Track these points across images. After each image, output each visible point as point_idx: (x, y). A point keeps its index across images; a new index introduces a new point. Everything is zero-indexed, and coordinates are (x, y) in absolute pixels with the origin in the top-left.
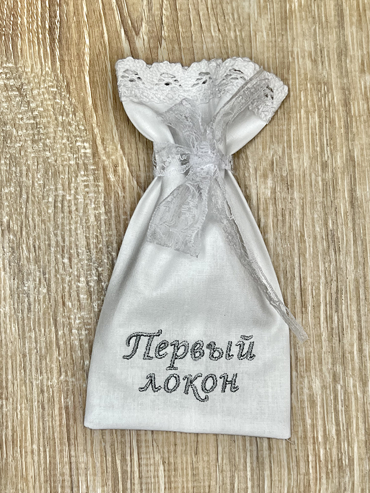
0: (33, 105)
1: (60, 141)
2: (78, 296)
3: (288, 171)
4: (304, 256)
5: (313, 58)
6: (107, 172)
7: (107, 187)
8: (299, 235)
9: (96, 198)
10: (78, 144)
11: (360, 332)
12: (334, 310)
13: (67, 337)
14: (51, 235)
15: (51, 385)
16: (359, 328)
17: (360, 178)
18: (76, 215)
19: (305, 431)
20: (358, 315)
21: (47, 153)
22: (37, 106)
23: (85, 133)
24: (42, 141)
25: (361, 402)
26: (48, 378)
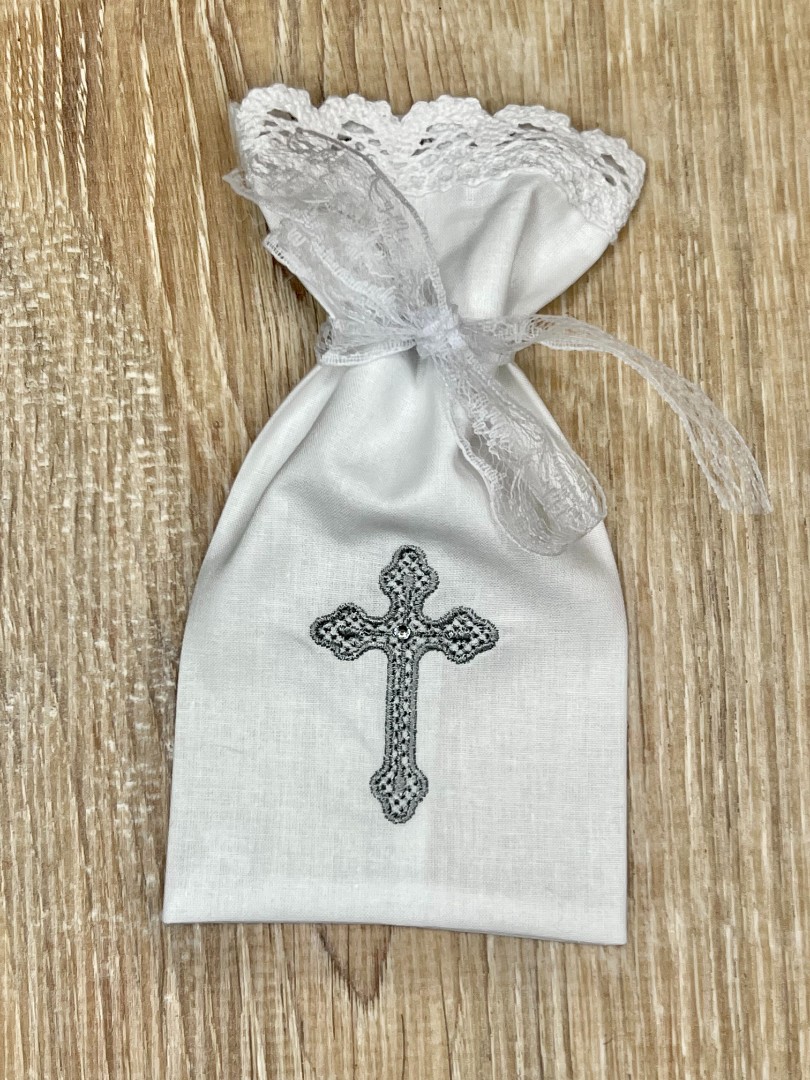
0: (26, 286)
1: (89, 368)
2: (131, 725)
3: (610, 436)
4: (648, 631)
5: (667, 177)
6: (198, 440)
7: (198, 475)
8: (636, 582)
9: (172, 499)
10: (131, 375)
11: (775, 804)
12: (716, 753)
13: (106, 819)
14: (69, 586)
15: (68, 931)
16: (774, 796)
17: (775, 453)
18: (126, 538)
19: (650, 1033)
20: (770, 766)
21: (60, 396)
22: (37, 289)
23: (145, 351)
24: (48, 368)
25: (777, 965)
26: (62, 915)
